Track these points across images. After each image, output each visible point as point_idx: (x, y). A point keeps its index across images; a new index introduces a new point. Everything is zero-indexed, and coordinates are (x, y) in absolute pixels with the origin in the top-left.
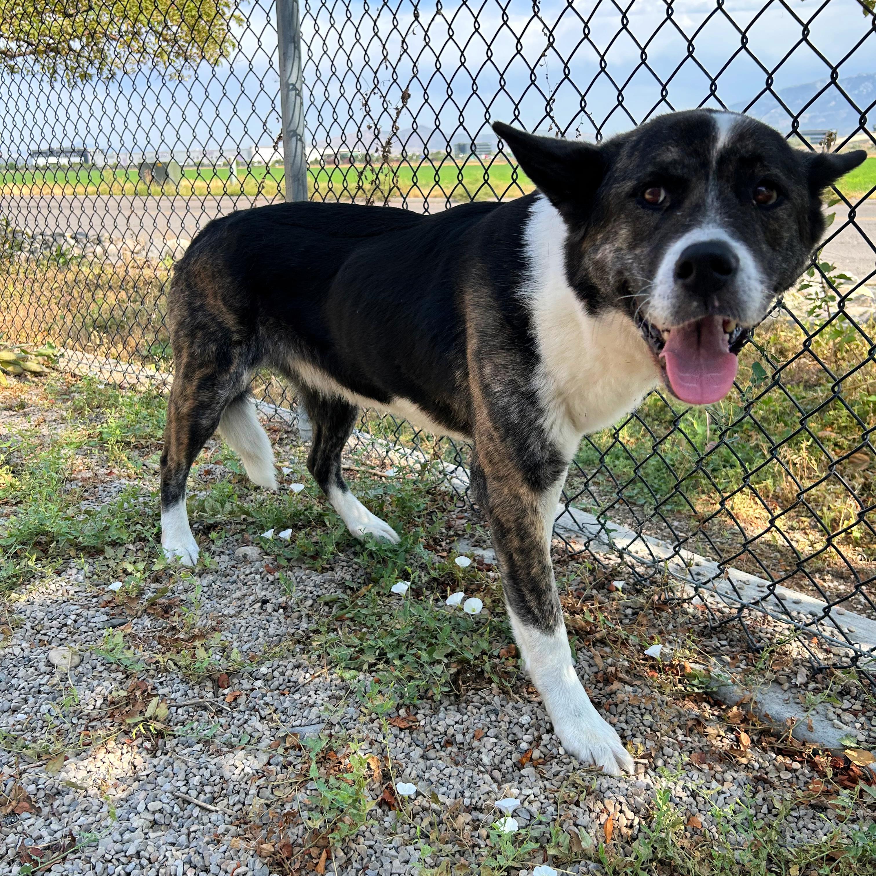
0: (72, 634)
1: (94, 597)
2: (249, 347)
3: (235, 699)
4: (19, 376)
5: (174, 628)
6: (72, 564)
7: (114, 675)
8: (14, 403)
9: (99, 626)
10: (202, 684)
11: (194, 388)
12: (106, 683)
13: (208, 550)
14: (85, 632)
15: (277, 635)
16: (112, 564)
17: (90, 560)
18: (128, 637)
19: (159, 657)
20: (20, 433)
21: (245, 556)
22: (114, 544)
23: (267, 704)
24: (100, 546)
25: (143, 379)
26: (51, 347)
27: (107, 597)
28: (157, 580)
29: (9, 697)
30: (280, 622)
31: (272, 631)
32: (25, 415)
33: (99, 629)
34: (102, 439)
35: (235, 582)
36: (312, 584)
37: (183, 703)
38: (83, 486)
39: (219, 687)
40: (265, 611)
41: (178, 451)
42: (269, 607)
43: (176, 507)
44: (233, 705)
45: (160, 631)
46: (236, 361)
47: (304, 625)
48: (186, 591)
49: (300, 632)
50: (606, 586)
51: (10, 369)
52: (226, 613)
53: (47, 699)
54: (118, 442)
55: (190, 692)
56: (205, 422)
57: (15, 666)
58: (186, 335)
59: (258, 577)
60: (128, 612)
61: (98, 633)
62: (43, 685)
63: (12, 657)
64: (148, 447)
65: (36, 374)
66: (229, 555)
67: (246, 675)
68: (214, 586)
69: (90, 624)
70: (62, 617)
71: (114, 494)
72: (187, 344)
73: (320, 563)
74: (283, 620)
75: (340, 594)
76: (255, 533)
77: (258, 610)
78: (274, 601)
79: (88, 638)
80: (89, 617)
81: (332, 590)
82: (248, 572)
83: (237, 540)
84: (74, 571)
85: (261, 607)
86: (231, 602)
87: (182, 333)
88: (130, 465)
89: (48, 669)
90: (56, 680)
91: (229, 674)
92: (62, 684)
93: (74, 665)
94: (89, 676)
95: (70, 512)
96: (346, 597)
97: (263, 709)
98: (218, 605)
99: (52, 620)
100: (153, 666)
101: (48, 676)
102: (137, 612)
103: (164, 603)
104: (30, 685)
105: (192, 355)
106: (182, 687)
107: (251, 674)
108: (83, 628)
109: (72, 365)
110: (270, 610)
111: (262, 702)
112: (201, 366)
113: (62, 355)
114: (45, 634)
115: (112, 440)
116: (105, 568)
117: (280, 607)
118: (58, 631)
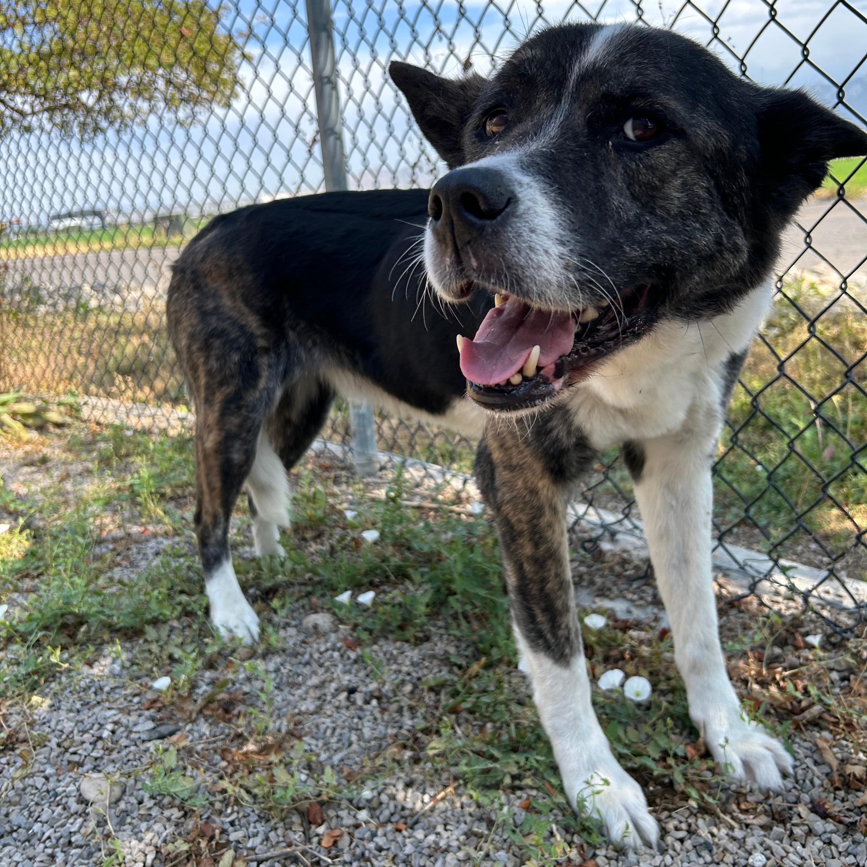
0: (110, 751)
1: (135, 695)
2: (278, 355)
3: (335, 843)
4: (41, 428)
5: (240, 736)
6: (106, 652)
7: (167, 813)
8: (36, 457)
9: (144, 736)
10: (288, 821)
11: (216, 415)
12: (157, 827)
13: (270, 621)
14: (126, 747)
15: (375, 739)
16: (154, 648)
17: (128, 645)
18: (182, 752)
19: (225, 784)
20: (43, 491)
21: (316, 627)
22: (155, 622)
23: (380, 849)
24: (138, 626)
25: (173, 422)
26: (73, 394)
27: (150, 696)
28: (211, 665)
29: (30, 852)
30: (375, 719)
31: (367, 733)
32: (48, 470)
33: (144, 741)
34: (133, 492)
35: (307, 663)
36: (408, 662)
37: (265, 855)
38: (114, 550)
39: (310, 823)
40: (354, 703)
41: (212, 499)
42: (359, 698)
43: (221, 570)
44: (333, 852)
45: (223, 739)
46: (265, 373)
47: (408, 722)
48: (249, 679)
49: (404, 732)
50: (790, 641)
51: (30, 421)
52: (303, 708)
53: (80, 856)
54: (151, 493)
55: (272, 835)
56: (237, 457)
57: (37, 804)
58: (200, 349)
59: (336, 654)
60: (179, 715)
61: (142, 747)
62: (75, 833)
63: (34, 791)
64: (185, 497)
65: (59, 425)
66: (296, 626)
67: (345, 803)
68: (283, 671)
69: (133, 736)
70: (96, 727)
71: (151, 557)
72: (202, 360)
73: (410, 632)
74: (378, 716)
75: (445, 674)
76: (323, 595)
77: (344, 703)
78: (364, 689)
79: (131, 757)
80: (130, 724)
81: (436, 670)
82: (323, 649)
83: (303, 607)
84: (109, 660)
85: (348, 698)
86: (307, 693)
87: (194, 348)
88: (166, 520)
89: (80, 808)
90: (92, 824)
91: (322, 804)
92: (99, 830)
93: (113, 800)
94: (135, 814)
95: (101, 581)
96: (456, 679)
97: (375, 857)
98: (291, 698)
99: (84, 732)
100: (220, 797)
101: (80, 820)
102: (191, 714)
103: (223, 699)
104: (58, 834)
105: (209, 373)
106: (261, 827)
107: (351, 801)
108: (124, 742)
109: (97, 413)
110: (360, 702)
111: (372, 845)
112: (221, 384)
113: (85, 404)
114: (75, 753)
115: (144, 493)
116: (147, 655)
117: (373, 697)
118: (91, 747)
